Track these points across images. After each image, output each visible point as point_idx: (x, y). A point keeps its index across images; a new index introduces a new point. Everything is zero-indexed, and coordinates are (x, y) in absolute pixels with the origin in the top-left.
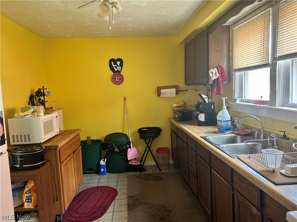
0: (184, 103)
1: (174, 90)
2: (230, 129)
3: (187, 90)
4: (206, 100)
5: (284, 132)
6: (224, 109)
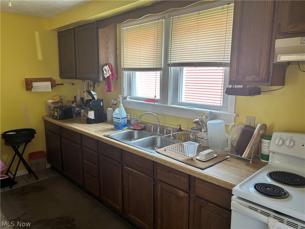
0: (60, 98)
1: (49, 84)
2: (126, 125)
3: (63, 84)
4: (96, 97)
5: (180, 126)
6: (121, 107)
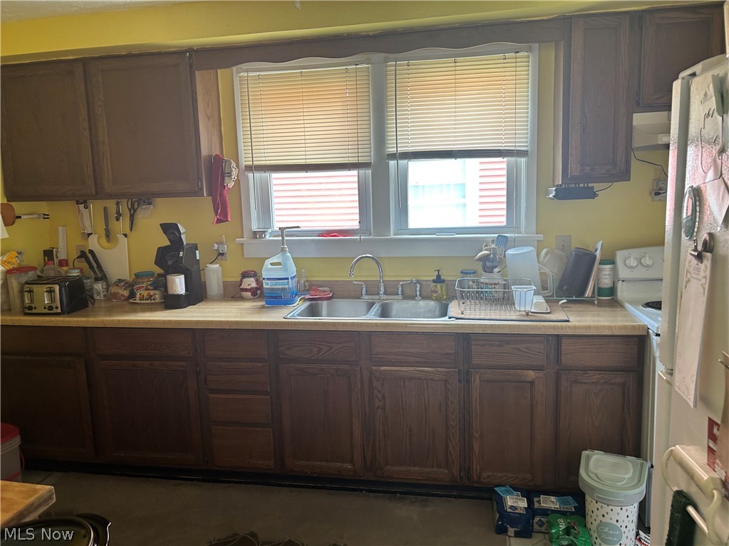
3: (20, 217)
5: (438, 271)
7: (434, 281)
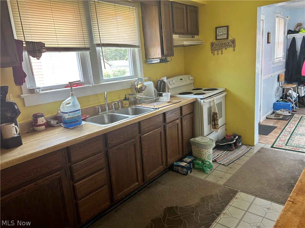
7: (124, 100)
